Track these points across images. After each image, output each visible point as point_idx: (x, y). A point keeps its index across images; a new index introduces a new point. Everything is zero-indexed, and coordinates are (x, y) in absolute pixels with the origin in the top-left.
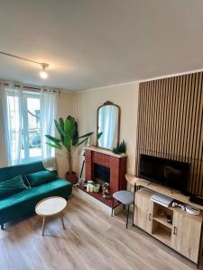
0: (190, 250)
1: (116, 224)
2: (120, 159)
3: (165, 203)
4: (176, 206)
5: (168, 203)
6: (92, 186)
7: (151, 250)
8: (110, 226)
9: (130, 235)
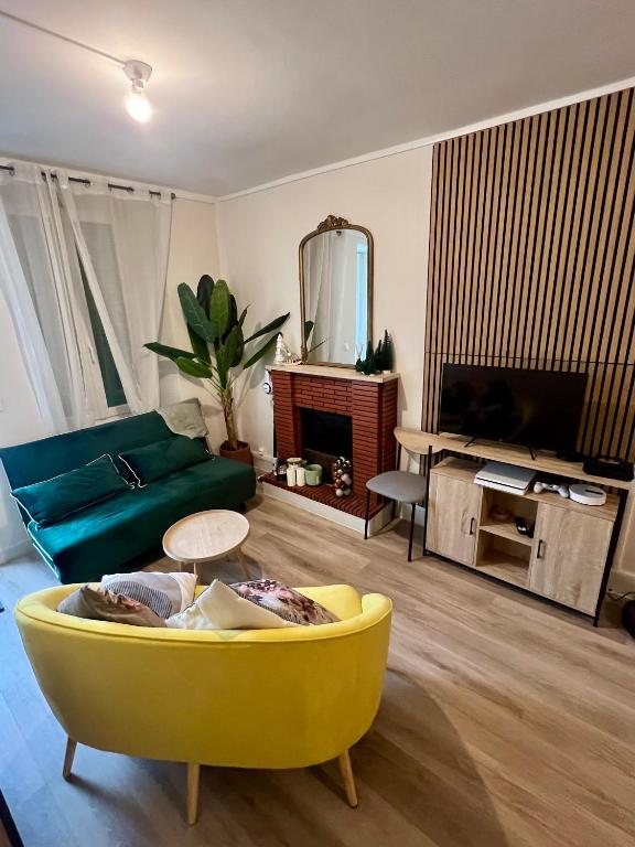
0: (577, 589)
1: (382, 556)
2: (380, 386)
3: (514, 487)
4: (544, 491)
5: (524, 485)
6: (301, 471)
7: (478, 601)
8: (368, 561)
9: (422, 576)
